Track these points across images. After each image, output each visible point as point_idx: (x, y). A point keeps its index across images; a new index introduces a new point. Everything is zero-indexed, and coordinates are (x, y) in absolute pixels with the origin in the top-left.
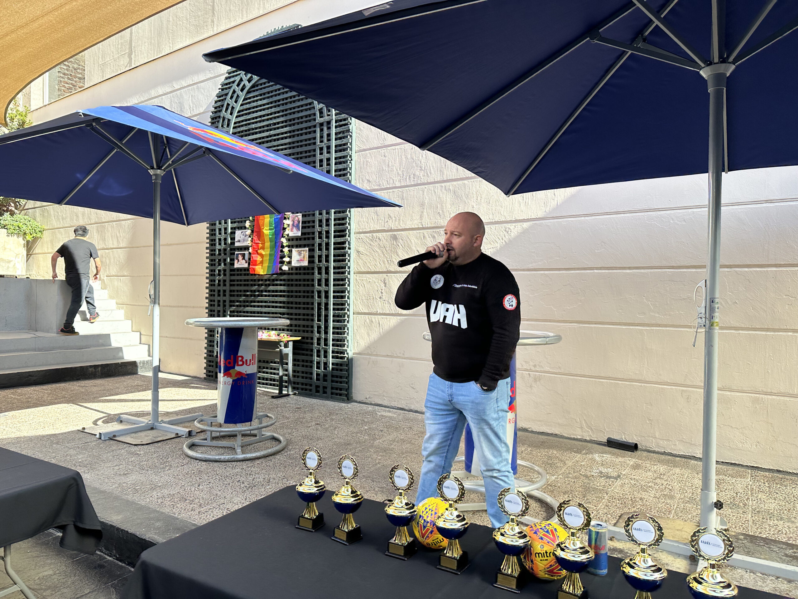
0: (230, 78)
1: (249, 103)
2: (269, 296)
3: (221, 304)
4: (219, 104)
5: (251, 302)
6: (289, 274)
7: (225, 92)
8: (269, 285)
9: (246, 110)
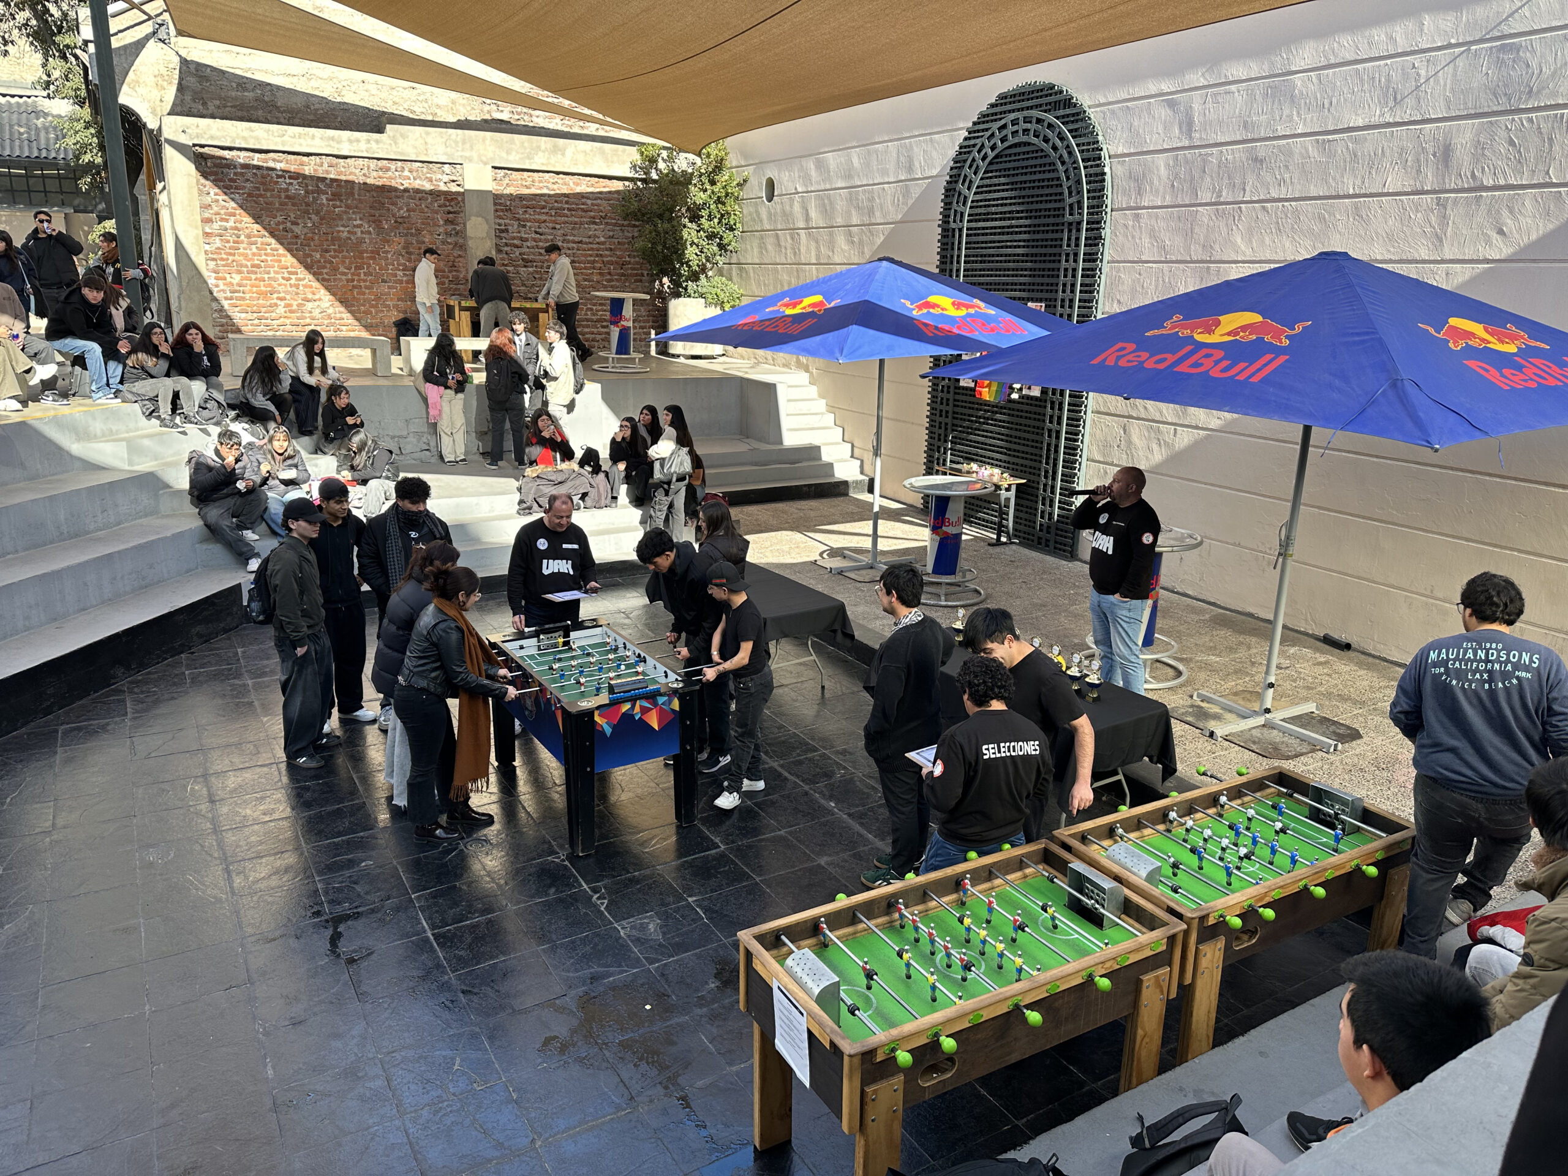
0: (970, 138)
1: (991, 178)
2: (995, 425)
3: (943, 426)
4: (955, 172)
5: (976, 429)
6: (1019, 403)
7: (964, 157)
8: (997, 413)
9: (987, 186)
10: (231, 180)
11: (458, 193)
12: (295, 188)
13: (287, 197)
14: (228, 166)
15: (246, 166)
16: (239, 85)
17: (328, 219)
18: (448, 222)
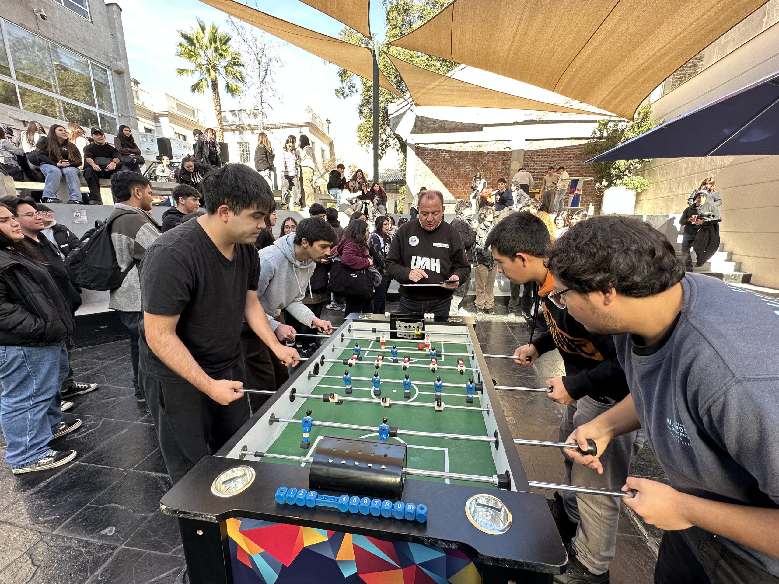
10: (427, 155)
11: (509, 152)
12: (447, 156)
13: (444, 160)
14: (426, 150)
15: (432, 150)
16: (434, 122)
17: (458, 166)
18: (503, 164)
